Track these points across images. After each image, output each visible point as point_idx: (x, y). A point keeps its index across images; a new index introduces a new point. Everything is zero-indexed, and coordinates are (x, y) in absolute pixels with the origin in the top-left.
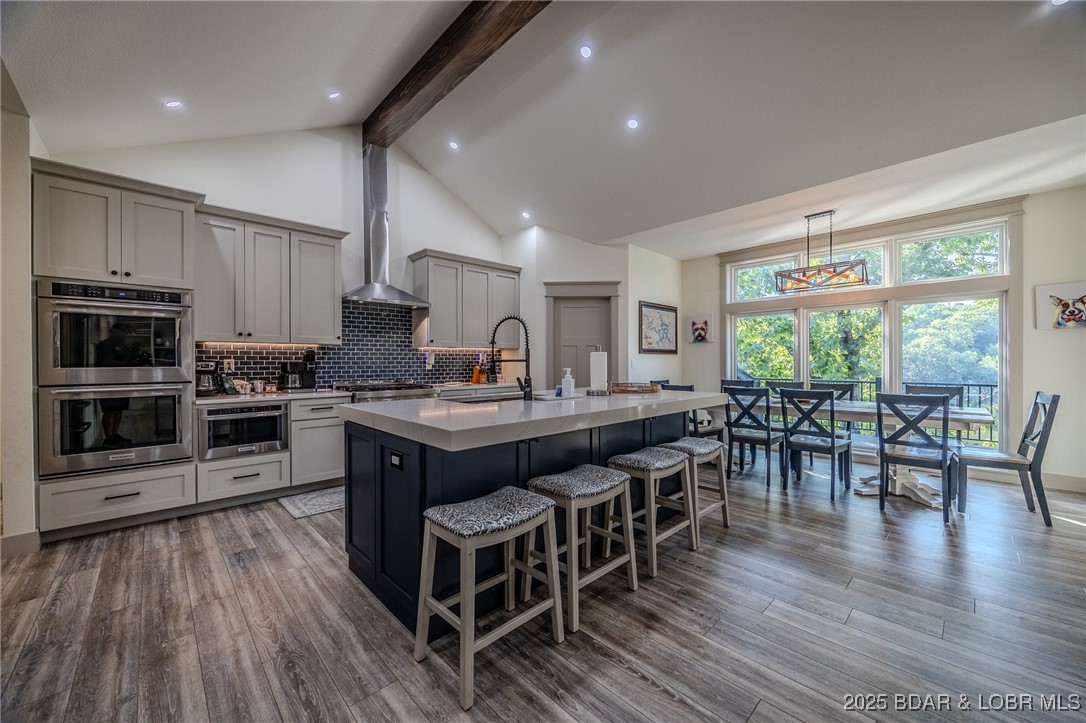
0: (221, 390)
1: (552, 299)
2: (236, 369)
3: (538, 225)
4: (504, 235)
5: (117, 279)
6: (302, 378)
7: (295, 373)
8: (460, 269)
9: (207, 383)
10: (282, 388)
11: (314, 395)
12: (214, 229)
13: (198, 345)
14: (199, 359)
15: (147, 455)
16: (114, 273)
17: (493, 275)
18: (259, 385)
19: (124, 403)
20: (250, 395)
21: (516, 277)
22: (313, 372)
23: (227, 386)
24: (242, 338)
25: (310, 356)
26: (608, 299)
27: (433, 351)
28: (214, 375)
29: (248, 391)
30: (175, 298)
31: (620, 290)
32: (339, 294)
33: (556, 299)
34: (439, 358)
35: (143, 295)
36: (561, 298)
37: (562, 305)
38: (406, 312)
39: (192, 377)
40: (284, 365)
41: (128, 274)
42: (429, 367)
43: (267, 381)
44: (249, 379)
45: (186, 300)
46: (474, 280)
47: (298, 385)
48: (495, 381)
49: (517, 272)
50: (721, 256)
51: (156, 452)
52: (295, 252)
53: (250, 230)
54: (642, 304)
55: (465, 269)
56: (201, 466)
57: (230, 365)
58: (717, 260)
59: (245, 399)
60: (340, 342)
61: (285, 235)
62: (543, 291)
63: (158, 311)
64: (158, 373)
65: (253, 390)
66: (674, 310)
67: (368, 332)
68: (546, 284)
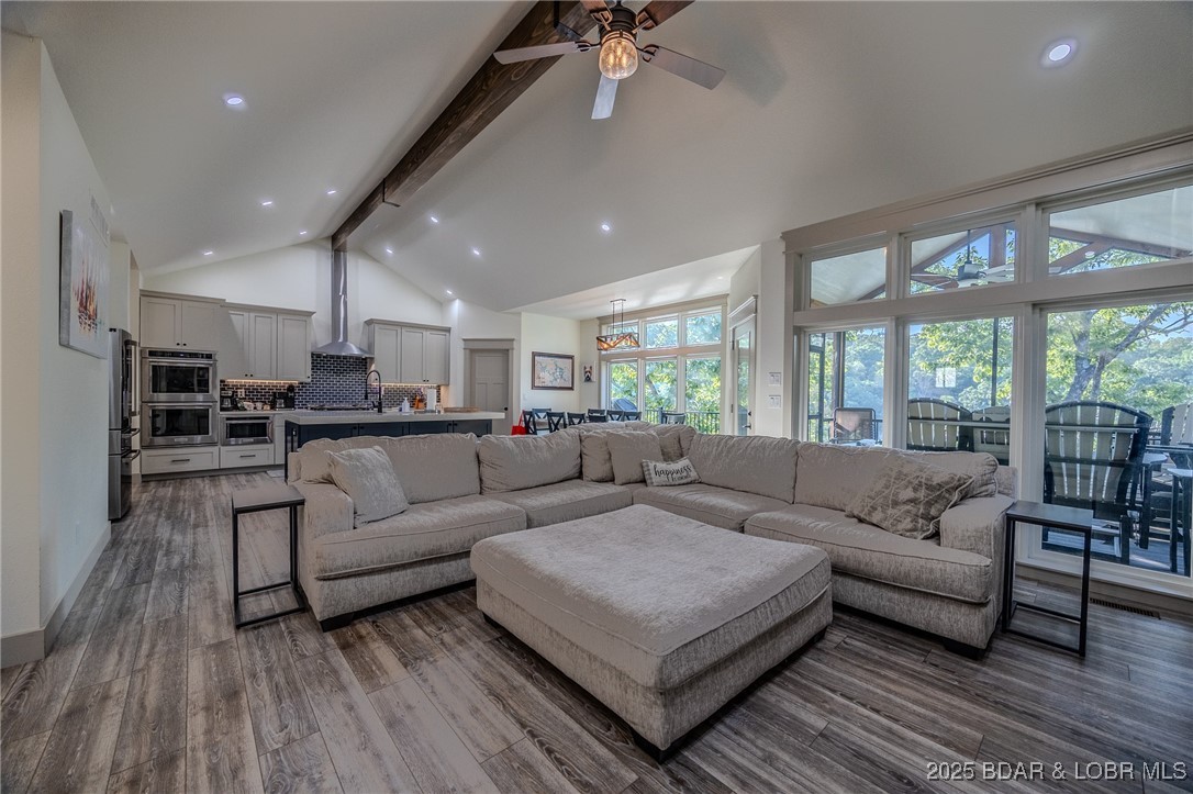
0: (235, 408)
1: (468, 351)
2: (245, 395)
3: (458, 298)
4: (442, 304)
5: (180, 347)
6: (286, 402)
7: (281, 399)
8: (399, 330)
9: (227, 404)
10: (273, 407)
12: (232, 315)
13: (222, 381)
14: (222, 389)
15: (193, 440)
16: (179, 344)
17: (427, 334)
18: (259, 405)
19: (178, 413)
20: (252, 410)
21: (448, 335)
22: (293, 399)
23: (239, 405)
24: (249, 377)
25: (291, 388)
26: (506, 351)
27: (383, 386)
28: (231, 400)
30: (209, 356)
31: (515, 344)
32: (310, 349)
33: (473, 351)
34: (388, 392)
35: (192, 355)
36: (475, 350)
37: (477, 358)
38: (364, 361)
39: (217, 398)
40: (275, 393)
41: (184, 345)
43: (265, 403)
44: (254, 402)
45: (214, 357)
46: (410, 338)
47: (283, 406)
49: (448, 330)
50: (599, 318)
51: (198, 438)
52: (280, 326)
53: (252, 315)
54: (534, 355)
55: (403, 330)
56: (224, 449)
57: (241, 393)
58: (598, 322)
59: (250, 412)
60: (310, 380)
61: (274, 317)
62: (462, 344)
63: (200, 363)
64: (200, 397)
65: (255, 408)
66: (571, 357)
68: (464, 340)
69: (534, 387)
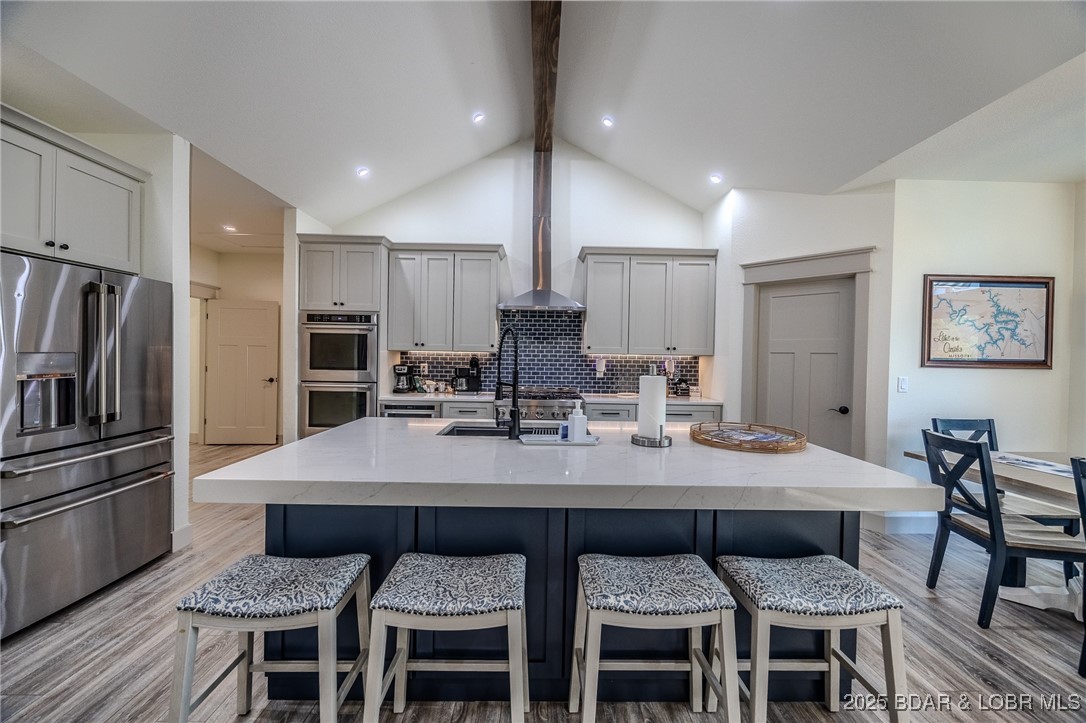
0: (412, 389)
1: (752, 287)
2: (429, 371)
3: (735, 188)
4: (701, 211)
5: (337, 308)
6: (468, 383)
7: (462, 377)
8: (627, 263)
9: (403, 384)
10: (455, 390)
11: (475, 398)
12: (402, 261)
16: (335, 304)
17: (674, 265)
18: (442, 386)
20: (431, 392)
21: (711, 262)
22: (477, 378)
23: (418, 385)
24: (418, 347)
25: (474, 362)
26: (852, 277)
27: (604, 358)
29: (433, 390)
30: (368, 319)
31: (875, 261)
32: (494, 304)
33: (761, 287)
34: (611, 367)
35: (351, 318)
36: (769, 284)
37: (771, 294)
38: (575, 317)
39: (376, 376)
40: (456, 370)
41: (342, 304)
42: (598, 376)
43: (447, 383)
44: (436, 381)
45: (374, 319)
46: (647, 276)
47: (465, 388)
48: (686, 393)
49: (713, 255)
52: (458, 271)
53: (425, 257)
54: (929, 282)
55: (633, 262)
57: (425, 368)
60: (496, 350)
61: (450, 257)
62: (740, 276)
63: (354, 329)
64: (354, 375)
65: (437, 389)
66: (1046, 282)
67: (535, 338)
68: (745, 267)
69: (926, 360)
